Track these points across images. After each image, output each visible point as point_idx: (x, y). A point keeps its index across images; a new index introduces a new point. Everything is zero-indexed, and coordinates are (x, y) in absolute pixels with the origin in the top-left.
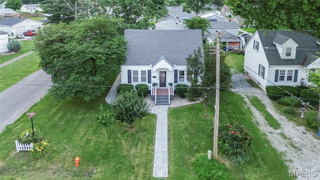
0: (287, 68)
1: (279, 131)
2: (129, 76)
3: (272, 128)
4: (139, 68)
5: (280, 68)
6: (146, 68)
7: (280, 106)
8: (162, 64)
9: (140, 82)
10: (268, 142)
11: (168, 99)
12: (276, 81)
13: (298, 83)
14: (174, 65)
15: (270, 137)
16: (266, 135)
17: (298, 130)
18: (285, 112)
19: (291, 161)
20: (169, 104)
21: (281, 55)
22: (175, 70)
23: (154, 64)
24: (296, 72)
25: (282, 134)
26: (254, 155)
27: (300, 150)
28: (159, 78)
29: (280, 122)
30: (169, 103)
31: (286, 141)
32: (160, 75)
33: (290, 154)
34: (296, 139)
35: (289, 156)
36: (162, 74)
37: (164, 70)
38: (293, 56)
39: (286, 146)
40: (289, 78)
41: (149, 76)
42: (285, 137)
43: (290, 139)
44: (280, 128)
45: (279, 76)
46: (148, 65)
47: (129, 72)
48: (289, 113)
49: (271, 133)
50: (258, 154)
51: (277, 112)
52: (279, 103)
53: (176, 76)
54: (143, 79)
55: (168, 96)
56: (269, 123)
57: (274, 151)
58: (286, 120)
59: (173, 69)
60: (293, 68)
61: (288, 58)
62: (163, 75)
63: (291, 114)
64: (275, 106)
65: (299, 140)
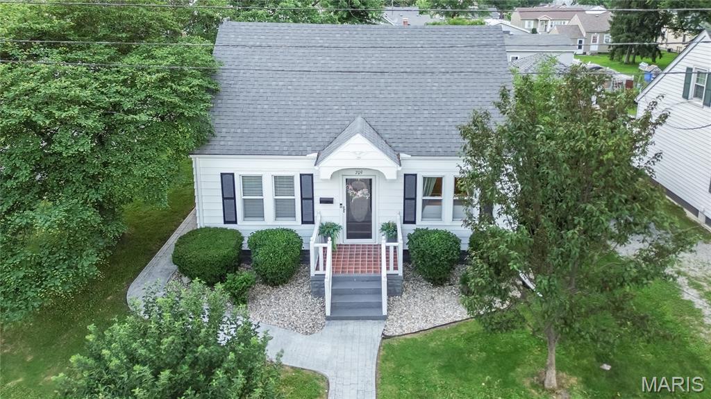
2: (228, 199)
4: (268, 168)
6: (294, 167)
8: (355, 152)
9: (270, 221)
11: (379, 292)
14: (402, 155)
20: (385, 318)
22: (405, 175)
23: (322, 150)
28: (345, 205)
30: (385, 312)
32: (347, 194)
36: (356, 190)
37: (364, 176)
41: (308, 199)
46: (302, 153)
47: (227, 180)
53: (409, 199)
54: (283, 209)
55: (379, 280)
59: (398, 172)
62: (359, 194)
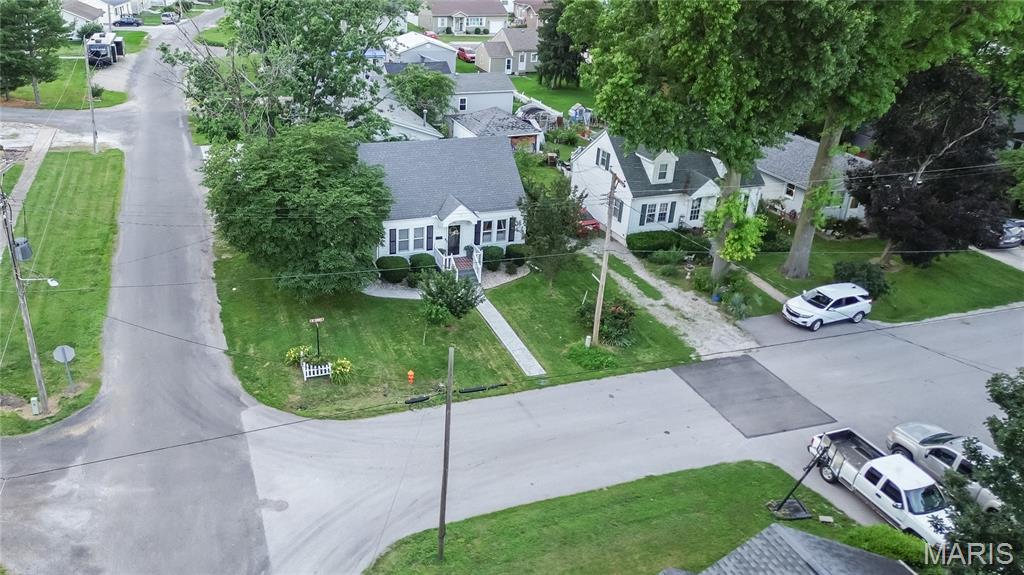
0: (658, 201)
1: (662, 302)
2: (393, 241)
3: (651, 300)
4: (411, 225)
5: (649, 201)
6: (423, 223)
7: (653, 265)
8: (457, 214)
9: (412, 251)
10: (651, 317)
12: (642, 223)
13: (675, 225)
14: (478, 212)
15: (651, 311)
16: (646, 309)
17: (686, 297)
18: (664, 274)
19: (685, 335)
20: (480, 284)
21: (650, 178)
22: (477, 222)
23: (441, 212)
24: (674, 204)
25: (667, 305)
26: (640, 336)
27: (694, 321)
28: (447, 239)
29: (660, 289)
31: (674, 313)
32: (449, 234)
33: (683, 327)
34: (686, 309)
35: (682, 330)
36: (453, 231)
37: (458, 224)
38: (669, 178)
39: (675, 318)
40: (662, 217)
41: (430, 238)
42: (671, 308)
43: (678, 310)
44: (662, 297)
45: (646, 215)
46: (429, 216)
47: (393, 232)
48: (670, 275)
49: (652, 305)
50: (643, 334)
51: (651, 276)
52: (651, 261)
53: (477, 233)
54: (418, 244)
55: (473, 270)
56: (645, 293)
57: (663, 326)
58: (667, 286)
59: (473, 220)
60: (668, 199)
61: (662, 181)
62: (454, 233)
63: (672, 276)
64: (645, 267)
65: (690, 309)
